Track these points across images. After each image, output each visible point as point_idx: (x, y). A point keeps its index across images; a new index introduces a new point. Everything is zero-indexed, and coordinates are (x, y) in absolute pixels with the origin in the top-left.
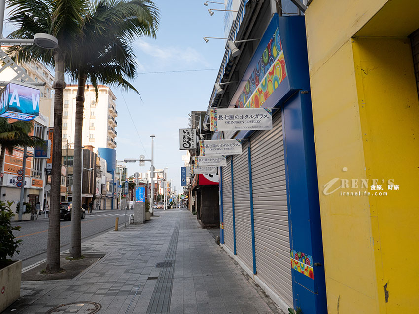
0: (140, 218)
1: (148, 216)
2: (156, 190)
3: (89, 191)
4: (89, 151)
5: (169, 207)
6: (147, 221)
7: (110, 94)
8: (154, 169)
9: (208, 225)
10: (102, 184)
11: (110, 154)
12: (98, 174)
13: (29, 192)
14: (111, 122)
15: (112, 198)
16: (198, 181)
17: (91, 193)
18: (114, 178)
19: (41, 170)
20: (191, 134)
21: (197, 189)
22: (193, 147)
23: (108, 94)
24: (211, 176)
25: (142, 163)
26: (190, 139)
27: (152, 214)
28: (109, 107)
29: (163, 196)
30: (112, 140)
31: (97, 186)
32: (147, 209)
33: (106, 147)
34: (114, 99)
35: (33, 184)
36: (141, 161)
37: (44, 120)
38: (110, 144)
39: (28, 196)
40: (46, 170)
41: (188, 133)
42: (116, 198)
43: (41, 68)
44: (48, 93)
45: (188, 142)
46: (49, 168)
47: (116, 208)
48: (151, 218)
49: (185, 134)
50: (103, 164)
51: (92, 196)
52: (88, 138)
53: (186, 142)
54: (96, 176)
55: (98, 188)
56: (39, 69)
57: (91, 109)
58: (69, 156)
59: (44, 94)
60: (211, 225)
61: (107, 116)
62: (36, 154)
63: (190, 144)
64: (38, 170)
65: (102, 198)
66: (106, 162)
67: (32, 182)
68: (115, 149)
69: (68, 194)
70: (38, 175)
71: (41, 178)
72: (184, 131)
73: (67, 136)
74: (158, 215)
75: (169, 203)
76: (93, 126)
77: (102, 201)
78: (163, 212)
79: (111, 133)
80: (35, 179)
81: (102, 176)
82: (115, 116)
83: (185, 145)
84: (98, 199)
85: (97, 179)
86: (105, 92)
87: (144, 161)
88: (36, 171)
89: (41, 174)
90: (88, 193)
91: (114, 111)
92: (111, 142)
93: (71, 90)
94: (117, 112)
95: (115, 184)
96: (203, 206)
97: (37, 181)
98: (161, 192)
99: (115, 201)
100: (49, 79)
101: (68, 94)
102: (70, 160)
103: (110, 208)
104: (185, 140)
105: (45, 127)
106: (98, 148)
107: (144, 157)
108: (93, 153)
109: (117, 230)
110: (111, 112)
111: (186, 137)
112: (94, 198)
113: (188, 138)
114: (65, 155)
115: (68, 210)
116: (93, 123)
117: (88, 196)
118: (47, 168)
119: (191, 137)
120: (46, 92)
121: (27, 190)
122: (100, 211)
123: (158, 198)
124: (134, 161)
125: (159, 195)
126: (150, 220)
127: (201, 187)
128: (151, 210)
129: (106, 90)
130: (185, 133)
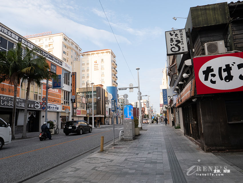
0: (129, 134)
1: (137, 131)
2: (143, 111)
3: (102, 113)
4: (100, 88)
5: (152, 122)
6: (136, 137)
7: (112, 54)
8: (140, 93)
9: (214, 148)
10: (109, 109)
11: (114, 90)
12: (106, 102)
13: (60, 115)
14: (113, 71)
15: (117, 117)
16: (195, 91)
17: (103, 114)
18: (117, 104)
19: (68, 100)
20: (179, 36)
21: (194, 100)
22: (183, 50)
23: (111, 54)
24: (213, 82)
25: (131, 90)
26: (178, 42)
27: (141, 129)
28: (112, 62)
29: (148, 115)
30: (114, 82)
31: (106, 110)
32: (136, 125)
33: (111, 86)
34: (114, 57)
35: (63, 109)
36: (130, 88)
37: (69, 68)
38: (114, 84)
39: (60, 117)
40: (72, 100)
41: (176, 35)
42: (119, 117)
43: (74, 44)
44: (78, 58)
45: (176, 45)
46: (73, 98)
47: (119, 123)
48: (141, 132)
49: (172, 37)
50: (110, 96)
51: (104, 116)
52: (101, 81)
53: (174, 46)
54: (105, 104)
55: (107, 111)
56: (73, 44)
57: (102, 64)
58: (88, 92)
59: (76, 59)
60: (218, 148)
61: (111, 67)
62: (54, 85)
63: (179, 47)
64: (66, 100)
65: (110, 117)
66: (111, 95)
67: (63, 108)
68: (117, 87)
69: (89, 115)
70: (66, 103)
71: (69, 105)
72: (170, 34)
73: (89, 81)
74: (146, 128)
75: (152, 119)
76: (103, 74)
77: (110, 119)
78: (149, 126)
79: (114, 78)
80: (65, 105)
81: (109, 103)
82: (116, 67)
83: (173, 49)
84: (108, 118)
85: (106, 105)
86: (109, 53)
87: (133, 88)
88: (65, 101)
89: (68, 103)
90: (101, 114)
91: (115, 64)
92: (114, 83)
93: (90, 54)
94: (116, 65)
95: (118, 108)
96: (205, 123)
97: (66, 107)
98: (146, 113)
99: (119, 119)
100: (78, 50)
101: (89, 57)
102: (89, 94)
103: (116, 123)
104: (172, 44)
105: (70, 72)
106: (107, 87)
107: (133, 85)
108: (102, 89)
109: (103, 151)
110: (113, 65)
111: (174, 40)
112: (105, 117)
113: (177, 41)
114: (86, 91)
115: (77, 127)
116: (103, 72)
117: (101, 116)
118: (72, 98)
119: (179, 39)
120: (78, 57)
121: (59, 113)
122: (108, 126)
123: (145, 117)
124: (126, 89)
125: (146, 115)
126: (139, 135)
127: (199, 99)
128: (140, 126)
129: (109, 52)
130: (172, 35)
